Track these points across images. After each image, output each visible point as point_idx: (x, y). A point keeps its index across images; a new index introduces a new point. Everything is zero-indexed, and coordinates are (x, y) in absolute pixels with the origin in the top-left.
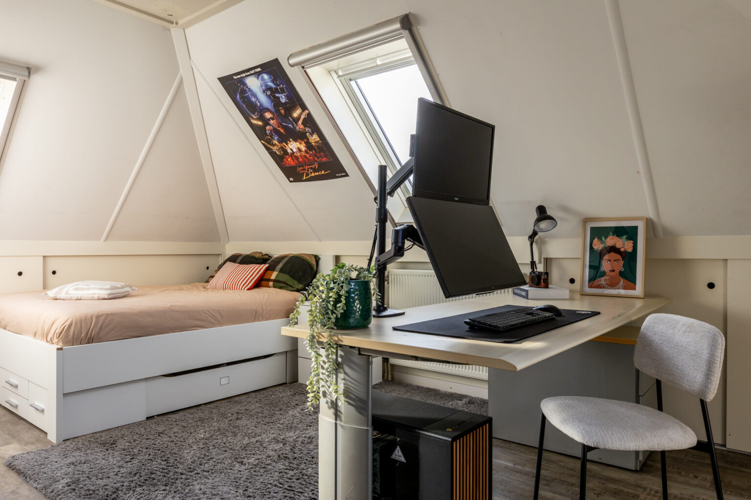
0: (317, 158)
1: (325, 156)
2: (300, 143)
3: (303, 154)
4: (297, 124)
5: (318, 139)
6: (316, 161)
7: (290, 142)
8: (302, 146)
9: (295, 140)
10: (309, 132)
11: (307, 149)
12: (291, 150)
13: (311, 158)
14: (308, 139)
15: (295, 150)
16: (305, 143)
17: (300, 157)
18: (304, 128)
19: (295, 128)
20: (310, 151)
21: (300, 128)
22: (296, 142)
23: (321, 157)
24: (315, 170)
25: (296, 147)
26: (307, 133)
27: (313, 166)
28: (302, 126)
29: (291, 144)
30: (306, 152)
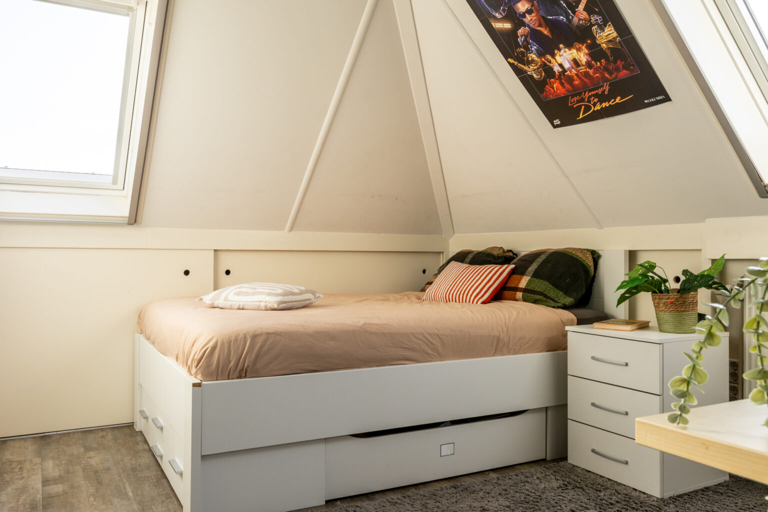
0: (610, 73)
1: (625, 68)
2: (579, 50)
3: (582, 69)
4: (574, 12)
5: (615, 34)
6: (606, 80)
7: (560, 50)
8: (582, 55)
9: (569, 46)
10: (597, 24)
11: (590, 59)
12: (561, 65)
13: (598, 75)
14: (594, 38)
15: (567, 65)
16: (588, 47)
17: (575, 77)
18: (587, 17)
19: (570, 21)
20: (596, 61)
21: (580, 20)
22: (570, 50)
23: (617, 70)
24: (602, 98)
25: (570, 57)
26: (594, 25)
27: (600, 91)
28: (585, 13)
29: (560, 56)
30: (589, 65)
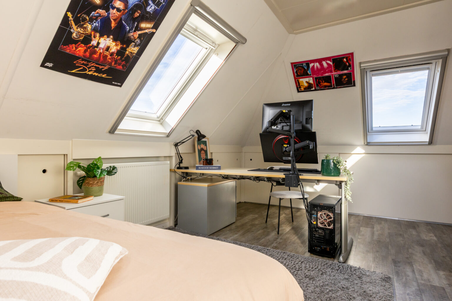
0: (115, 64)
1: (123, 66)
2: (116, 45)
3: (107, 53)
4: (135, 31)
5: (136, 52)
6: (110, 64)
7: (108, 37)
8: (115, 48)
9: (115, 40)
10: (136, 43)
11: (116, 52)
12: (98, 44)
13: (110, 60)
14: (128, 46)
15: (102, 46)
16: (121, 48)
17: (98, 53)
18: (136, 38)
19: (129, 32)
21: (133, 36)
22: (113, 42)
23: (119, 64)
24: (98, 70)
25: (108, 44)
26: (134, 42)
27: (101, 67)
28: (137, 36)
29: (105, 39)
30: (112, 54)
